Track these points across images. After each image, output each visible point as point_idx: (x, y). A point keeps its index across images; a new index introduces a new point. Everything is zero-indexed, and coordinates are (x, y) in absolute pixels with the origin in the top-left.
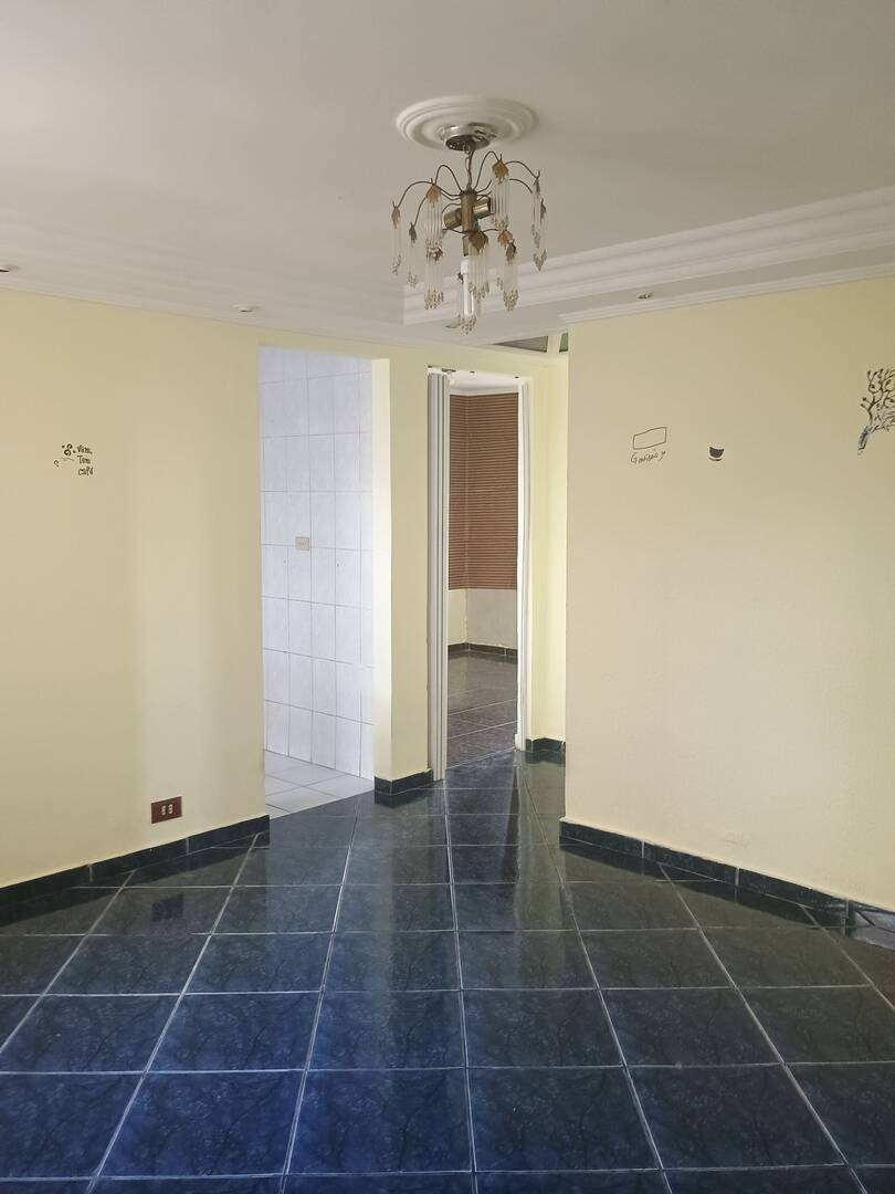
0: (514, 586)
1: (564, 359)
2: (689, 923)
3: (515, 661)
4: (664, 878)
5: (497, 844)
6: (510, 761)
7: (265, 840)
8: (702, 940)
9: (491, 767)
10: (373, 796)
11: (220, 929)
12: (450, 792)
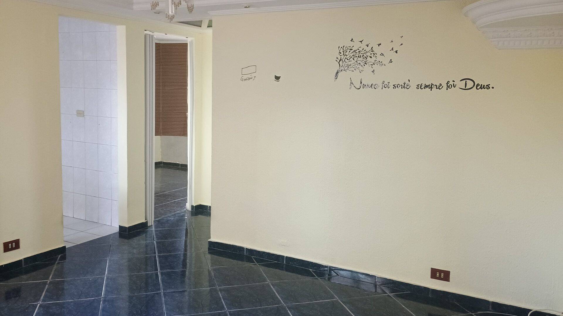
0: (185, 134)
1: (210, 31)
2: (265, 280)
3: (186, 170)
4: (254, 263)
5: (179, 253)
6: (184, 216)
7: (64, 258)
8: (271, 287)
9: (175, 219)
10: (118, 234)
11: (43, 301)
12: (156, 231)
